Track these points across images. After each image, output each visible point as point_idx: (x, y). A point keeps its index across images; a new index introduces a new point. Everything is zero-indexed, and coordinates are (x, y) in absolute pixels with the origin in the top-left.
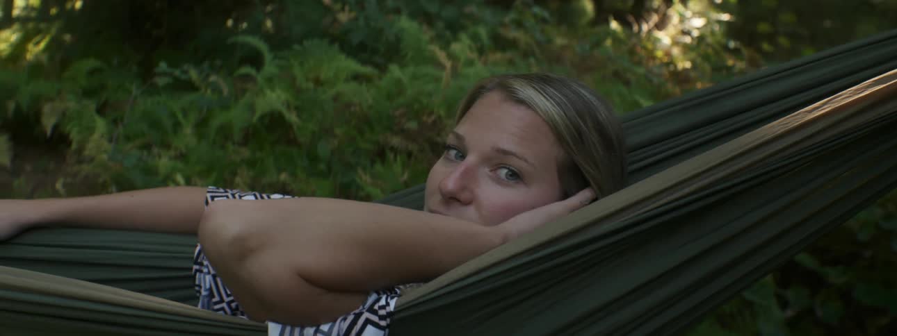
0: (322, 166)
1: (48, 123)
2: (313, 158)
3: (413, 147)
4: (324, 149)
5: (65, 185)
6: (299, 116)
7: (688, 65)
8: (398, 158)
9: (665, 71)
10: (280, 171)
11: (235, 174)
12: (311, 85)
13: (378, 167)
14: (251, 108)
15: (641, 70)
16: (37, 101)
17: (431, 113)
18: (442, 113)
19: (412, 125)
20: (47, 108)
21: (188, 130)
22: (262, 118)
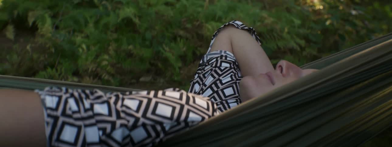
0: (147, 43)
1: (31, 21)
2: (144, 39)
3: (188, 35)
4: (148, 35)
5: (31, 47)
6: (139, 20)
7: (321, 7)
8: (182, 41)
9: (310, 9)
10: (129, 44)
11: (109, 45)
12: (146, 6)
13: (173, 44)
14: (118, 16)
15: (299, 8)
16: (27, 11)
17: (198, 21)
18: (203, 21)
19: (189, 26)
20: (30, 14)
21: (91, 25)
22: (123, 20)
